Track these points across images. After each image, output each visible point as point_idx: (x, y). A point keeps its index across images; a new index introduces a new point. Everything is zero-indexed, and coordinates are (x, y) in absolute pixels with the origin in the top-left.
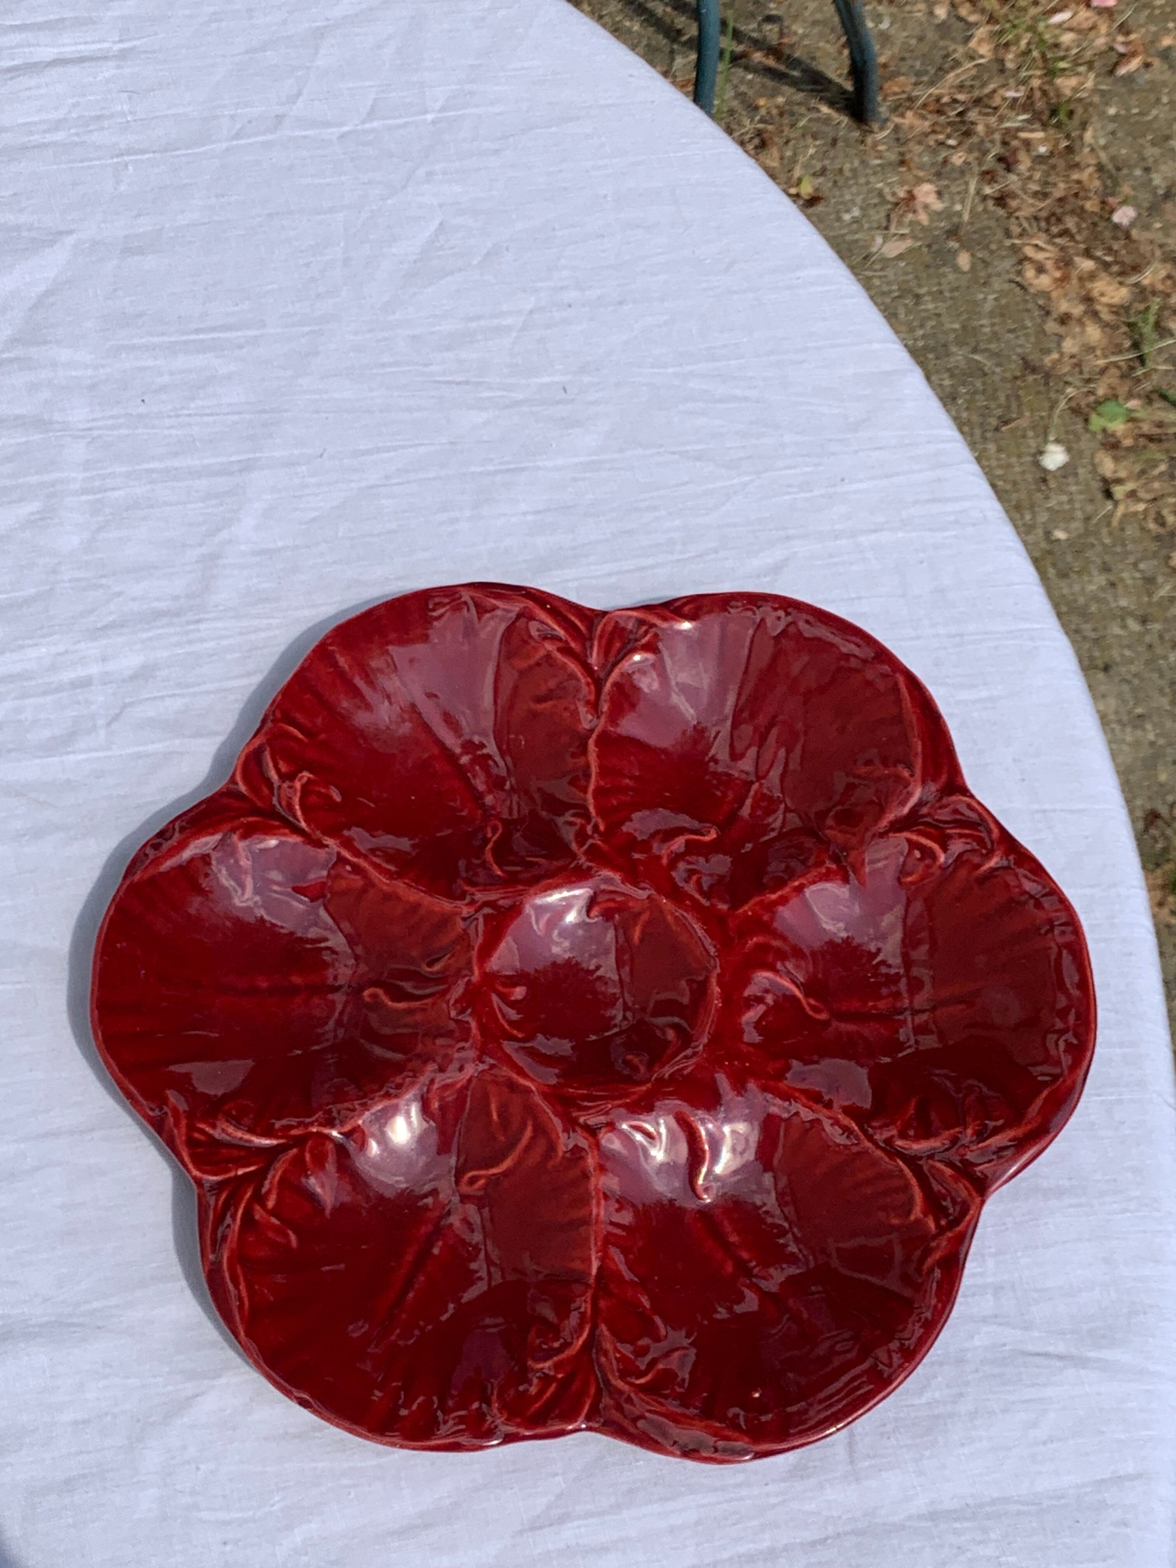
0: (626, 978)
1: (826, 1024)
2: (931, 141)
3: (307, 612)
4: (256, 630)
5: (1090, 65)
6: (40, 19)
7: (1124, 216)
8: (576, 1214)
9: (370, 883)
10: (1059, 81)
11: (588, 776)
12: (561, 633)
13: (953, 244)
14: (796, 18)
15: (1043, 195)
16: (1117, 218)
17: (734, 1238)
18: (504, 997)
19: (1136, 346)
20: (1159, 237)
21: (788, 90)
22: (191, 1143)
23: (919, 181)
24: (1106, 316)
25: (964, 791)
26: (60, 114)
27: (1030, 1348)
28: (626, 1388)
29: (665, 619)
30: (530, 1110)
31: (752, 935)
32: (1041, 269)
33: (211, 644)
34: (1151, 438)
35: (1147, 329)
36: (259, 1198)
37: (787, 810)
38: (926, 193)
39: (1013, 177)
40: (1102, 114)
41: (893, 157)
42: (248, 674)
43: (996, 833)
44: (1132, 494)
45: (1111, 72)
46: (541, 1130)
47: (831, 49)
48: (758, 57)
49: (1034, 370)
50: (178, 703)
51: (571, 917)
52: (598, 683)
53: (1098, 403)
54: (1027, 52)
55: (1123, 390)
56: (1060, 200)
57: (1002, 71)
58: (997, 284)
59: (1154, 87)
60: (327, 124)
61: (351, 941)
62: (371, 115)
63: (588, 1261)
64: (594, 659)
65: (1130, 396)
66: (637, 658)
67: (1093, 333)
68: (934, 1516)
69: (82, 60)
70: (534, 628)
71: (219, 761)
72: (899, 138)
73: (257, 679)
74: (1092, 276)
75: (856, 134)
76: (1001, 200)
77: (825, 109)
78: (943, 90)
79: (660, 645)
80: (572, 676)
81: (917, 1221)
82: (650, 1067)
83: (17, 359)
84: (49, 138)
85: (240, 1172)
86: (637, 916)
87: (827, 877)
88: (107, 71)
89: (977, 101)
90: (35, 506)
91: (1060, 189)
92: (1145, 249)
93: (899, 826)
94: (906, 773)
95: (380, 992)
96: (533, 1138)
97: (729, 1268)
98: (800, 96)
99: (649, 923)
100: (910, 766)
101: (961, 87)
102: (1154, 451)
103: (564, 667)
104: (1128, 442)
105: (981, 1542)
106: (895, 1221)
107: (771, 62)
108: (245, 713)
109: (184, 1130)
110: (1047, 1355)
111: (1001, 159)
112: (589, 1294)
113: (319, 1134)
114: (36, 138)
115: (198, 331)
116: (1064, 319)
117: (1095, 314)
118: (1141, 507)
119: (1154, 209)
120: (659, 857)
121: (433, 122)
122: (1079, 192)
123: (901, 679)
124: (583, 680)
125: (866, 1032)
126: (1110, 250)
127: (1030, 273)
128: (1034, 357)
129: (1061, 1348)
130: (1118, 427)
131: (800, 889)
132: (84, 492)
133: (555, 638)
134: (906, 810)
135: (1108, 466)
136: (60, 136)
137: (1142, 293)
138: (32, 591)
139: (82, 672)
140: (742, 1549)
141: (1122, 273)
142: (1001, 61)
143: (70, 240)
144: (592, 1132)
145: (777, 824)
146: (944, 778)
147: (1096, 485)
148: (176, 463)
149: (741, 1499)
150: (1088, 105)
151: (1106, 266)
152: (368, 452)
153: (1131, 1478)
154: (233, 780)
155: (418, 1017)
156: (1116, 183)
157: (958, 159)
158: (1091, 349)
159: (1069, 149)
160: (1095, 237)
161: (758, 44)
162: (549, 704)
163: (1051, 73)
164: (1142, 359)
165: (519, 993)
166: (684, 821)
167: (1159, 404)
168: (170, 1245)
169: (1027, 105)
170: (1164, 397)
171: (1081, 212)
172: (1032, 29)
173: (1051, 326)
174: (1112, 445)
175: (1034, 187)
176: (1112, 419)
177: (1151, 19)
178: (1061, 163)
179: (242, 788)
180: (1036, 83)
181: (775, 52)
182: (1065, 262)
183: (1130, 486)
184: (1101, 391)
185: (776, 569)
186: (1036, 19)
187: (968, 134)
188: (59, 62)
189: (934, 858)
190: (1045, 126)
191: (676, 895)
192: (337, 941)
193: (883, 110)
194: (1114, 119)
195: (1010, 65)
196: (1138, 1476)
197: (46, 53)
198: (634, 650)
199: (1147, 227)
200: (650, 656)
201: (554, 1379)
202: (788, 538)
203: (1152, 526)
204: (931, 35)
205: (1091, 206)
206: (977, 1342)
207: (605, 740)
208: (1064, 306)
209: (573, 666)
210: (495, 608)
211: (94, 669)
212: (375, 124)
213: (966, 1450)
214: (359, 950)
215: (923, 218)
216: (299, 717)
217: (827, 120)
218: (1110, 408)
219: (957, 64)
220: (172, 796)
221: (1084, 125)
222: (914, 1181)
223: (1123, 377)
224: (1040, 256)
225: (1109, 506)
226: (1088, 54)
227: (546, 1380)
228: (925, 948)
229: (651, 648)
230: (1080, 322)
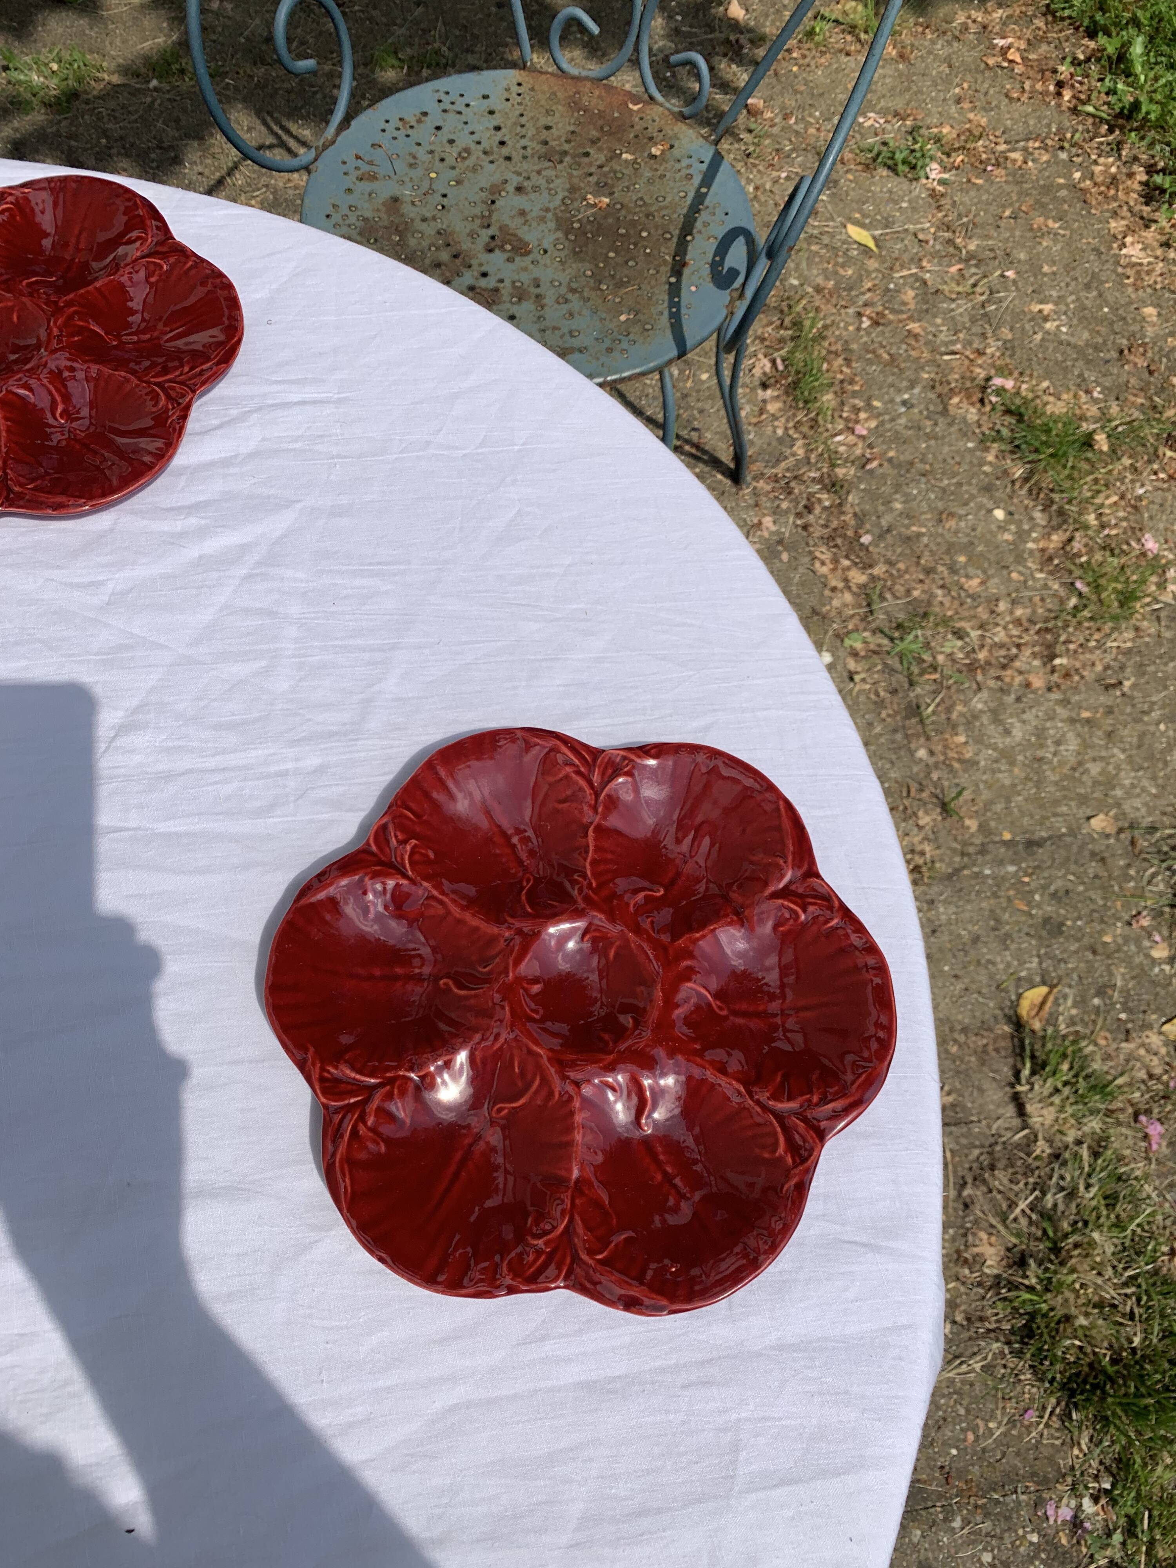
0: (604, 987)
1: (726, 1018)
2: (771, 495)
3: (423, 738)
4: (392, 747)
5: (853, 462)
6: (293, 377)
7: (866, 539)
8: (565, 1139)
9: (448, 912)
10: (837, 470)
11: (587, 852)
12: (577, 762)
13: (780, 548)
14: (708, 429)
15: (826, 526)
16: (862, 540)
17: (662, 1157)
18: (526, 990)
19: (869, 605)
20: (883, 552)
21: (701, 465)
22: (322, 1080)
23: (764, 515)
24: (855, 589)
25: (818, 876)
26: (300, 433)
27: (846, 1238)
28: (591, 1262)
29: (639, 757)
30: (539, 1067)
31: (684, 959)
32: (823, 563)
33: (363, 754)
34: (875, 652)
35: (875, 598)
36: (362, 1118)
37: (708, 881)
38: (768, 521)
39: (811, 517)
40: (857, 488)
41: (751, 502)
42: (385, 774)
43: (837, 904)
44: (863, 680)
45: (863, 467)
46: (545, 1081)
47: (724, 446)
48: (687, 448)
49: (817, 614)
50: (341, 789)
51: (571, 945)
52: (597, 795)
53: (848, 633)
54: (822, 454)
55: (861, 627)
56: (835, 530)
57: (809, 463)
58: (801, 570)
59: (884, 476)
60: (457, 448)
61: (434, 950)
62: (482, 445)
63: (570, 1170)
64: (596, 778)
65: (865, 630)
66: (621, 780)
67: (848, 597)
68: (781, 1348)
69: (315, 402)
70: (560, 758)
71: (362, 828)
72: (755, 493)
73: (390, 778)
74: (848, 569)
75: (734, 490)
76: (805, 527)
77: (719, 476)
78: (779, 470)
79: (636, 773)
80: (581, 789)
81: (781, 1158)
82: (616, 1042)
83: (261, 574)
84: (291, 446)
85: (352, 1101)
86: (612, 944)
87: (730, 924)
88: (328, 410)
89: (796, 478)
90: (263, 663)
91: (835, 524)
92: (876, 556)
93: (775, 895)
94: (781, 862)
95: (451, 983)
96: (540, 1085)
97: (659, 1177)
98: (707, 469)
99: (619, 947)
100: (784, 857)
101: (788, 470)
102: (876, 659)
103: (577, 783)
104: (863, 653)
105: (810, 1367)
106: (766, 1155)
107: (694, 451)
108: (382, 798)
109: (317, 1070)
110: (855, 1243)
111: (806, 507)
112: (570, 1193)
113: (404, 1077)
114: (284, 446)
115: (371, 564)
116: (834, 589)
117: (849, 588)
118: (868, 687)
119: (880, 537)
120: (628, 904)
121: (519, 451)
122: (844, 526)
123: (781, 803)
124: (588, 791)
125: (752, 1025)
126: (858, 556)
127: (817, 565)
128: (817, 607)
129: (864, 1239)
130: (858, 645)
131: (714, 930)
132: (293, 656)
133: (572, 764)
134: (781, 885)
135: (852, 665)
136: (298, 445)
137: (873, 578)
138: (257, 715)
139: (282, 767)
140: (658, 1363)
141: (864, 568)
142: (808, 458)
143: (299, 506)
144: (577, 1084)
145: (702, 890)
146: (806, 867)
147: (845, 674)
148: (351, 642)
149: (659, 1330)
150: (851, 483)
151: (856, 564)
152: (466, 643)
153: (905, 1327)
154: (368, 843)
155: (472, 1001)
156: (863, 523)
157: (785, 505)
158: (846, 605)
159: (840, 505)
160: (851, 549)
161: (687, 442)
162: (566, 805)
163: (833, 466)
164: (871, 612)
165: (536, 988)
166: (646, 884)
167: (879, 635)
168: (307, 1140)
169: (820, 481)
170: (882, 632)
171: (844, 536)
172: (825, 443)
173: (827, 592)
174: (855, 654)
175: (822, 522)
176: (856, 641)
177: (883, 442)
178: (836, 511)
179: (374, 848)
180: (825, 470)
181: (697, 446)
182: (835, 561)
183: (863, 675)
184: (850, 627)
185: (707, 729)
186: (827, 439)
187: (790, 493)
188: (303, 403)
189: (798, 916)
190: (829, 492)
191: (637, 930)
192: (426, 951)
193: (749, 479)
194: (864, 490)
195: (813, 460)
196: (910, 1326)
197: (295, 397)
198: (619, 775)
199: (877, 546)
200: (630, 779)
201: (543, 1252)
202: (715, 710)
203: (873, 696)
204: (774, 443)
205: (850, 533)
206: (812, 1232)
207: (599, 829)
208: (833, 583)
209: (582, 782)
210: (537, 744)
211: (290, 765)
212: (483, 450)
213: (802, 1305)
214: (439, 957)
215: (766, 534)
216: (412, 805)
217: (720, 482)
218: (855, 635)
219: (786, 458)
220: (331, 848)
221: (848, 493)
222: (779, 1130)
223: (862, 620)
224: (823, 557)
225: (852, 685)
226: (852, 458)
227: (539, 1253)
228: (793, 977)
229: (629, 774)
230: (842, 591)
